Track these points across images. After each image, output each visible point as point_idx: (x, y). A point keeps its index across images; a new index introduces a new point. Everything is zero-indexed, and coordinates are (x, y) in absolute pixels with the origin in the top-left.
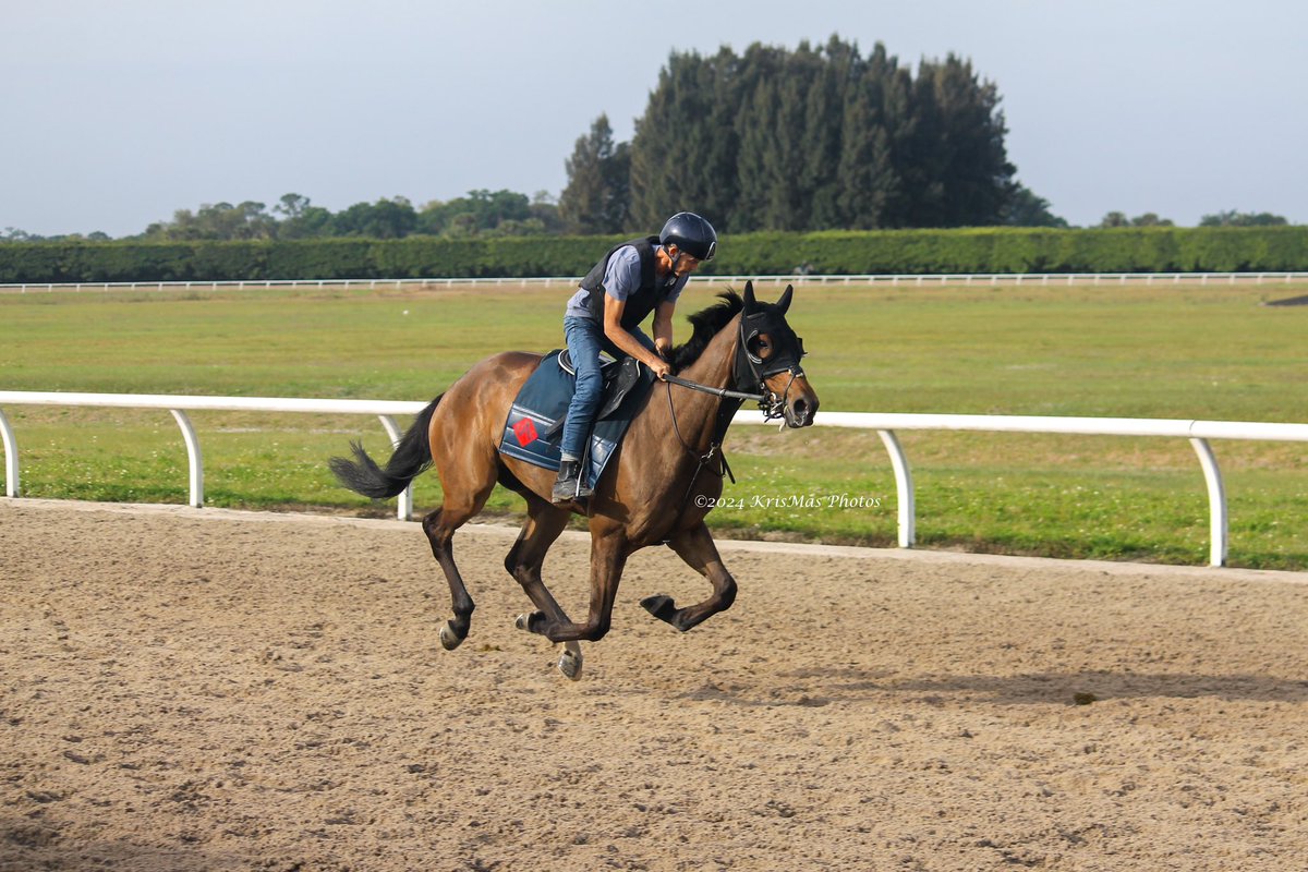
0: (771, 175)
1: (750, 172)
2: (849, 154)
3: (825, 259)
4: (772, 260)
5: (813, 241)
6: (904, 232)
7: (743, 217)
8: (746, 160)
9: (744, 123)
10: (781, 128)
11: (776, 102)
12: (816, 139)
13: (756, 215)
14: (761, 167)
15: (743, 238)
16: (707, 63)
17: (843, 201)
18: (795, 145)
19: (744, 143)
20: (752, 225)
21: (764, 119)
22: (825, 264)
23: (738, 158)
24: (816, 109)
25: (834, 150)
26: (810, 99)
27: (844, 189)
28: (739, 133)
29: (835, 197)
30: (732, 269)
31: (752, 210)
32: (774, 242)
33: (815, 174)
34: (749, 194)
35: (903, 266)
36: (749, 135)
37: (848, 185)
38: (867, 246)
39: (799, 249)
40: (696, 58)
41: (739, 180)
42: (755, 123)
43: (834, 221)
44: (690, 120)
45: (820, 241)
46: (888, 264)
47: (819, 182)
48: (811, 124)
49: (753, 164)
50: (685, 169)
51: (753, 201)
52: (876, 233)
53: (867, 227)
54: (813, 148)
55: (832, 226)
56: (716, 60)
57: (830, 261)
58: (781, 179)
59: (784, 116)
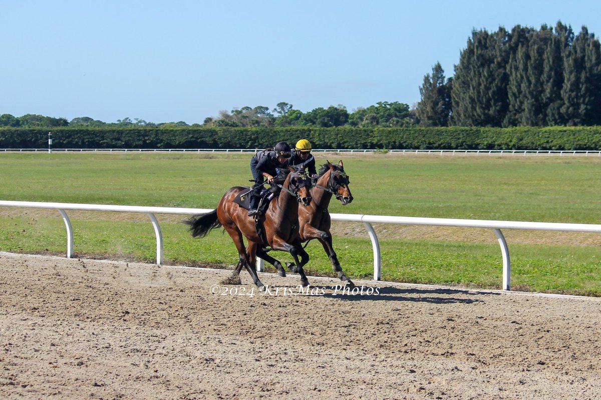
0: (525, 96)
1: (514, 94)
2: (567, 85)
3: (552, 141)
4: (524, 142)
5: (546, 132)
6: (594, 128)
7: (510, 119)
8: (513, 88)
9: (511, 68)
10: (530, 71)
11: (527, 57)
12: (549, 77)
13: (517, 117)
14: (520, 92)
15: (510, 129)
16: (492, 36)
17: (563, 110)
18: (538, 80)
19: (511, 78)
20: (514, 123)
21: (521, 66)
22: (551, 144)
23: (508, 87)
24: (549, 61)
25: (559, 82)
26: (545, 56)
27: (564, 104)
28: (509, 73)
29: (559, 108)
30: (503, 146)
31: (515, 114)
32: (525, 132)
33: (548, 95)
34: (514, 106)
35: (593, 146)
36: (514, 74)
37: (566, 102)
38: (574, 135)
39: (538, 136)
40: (486, 33)
41: (508, 98)
42: (517, 69)
43: (558, 121)
44: (482, 65)
45: (550, 132)
46: (585, 145)
47: (551, 100)
48: (546, 69)
49: (515, 89)
50: (479, 92)
51: (516, 110)
52: (579, 128)
53: (575, 124)
54: (548, 81)
55: (556, 124)
56: (497, 34)
57: (555, 143)
58: (530, 98)
59: (531, 65)
